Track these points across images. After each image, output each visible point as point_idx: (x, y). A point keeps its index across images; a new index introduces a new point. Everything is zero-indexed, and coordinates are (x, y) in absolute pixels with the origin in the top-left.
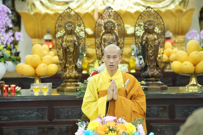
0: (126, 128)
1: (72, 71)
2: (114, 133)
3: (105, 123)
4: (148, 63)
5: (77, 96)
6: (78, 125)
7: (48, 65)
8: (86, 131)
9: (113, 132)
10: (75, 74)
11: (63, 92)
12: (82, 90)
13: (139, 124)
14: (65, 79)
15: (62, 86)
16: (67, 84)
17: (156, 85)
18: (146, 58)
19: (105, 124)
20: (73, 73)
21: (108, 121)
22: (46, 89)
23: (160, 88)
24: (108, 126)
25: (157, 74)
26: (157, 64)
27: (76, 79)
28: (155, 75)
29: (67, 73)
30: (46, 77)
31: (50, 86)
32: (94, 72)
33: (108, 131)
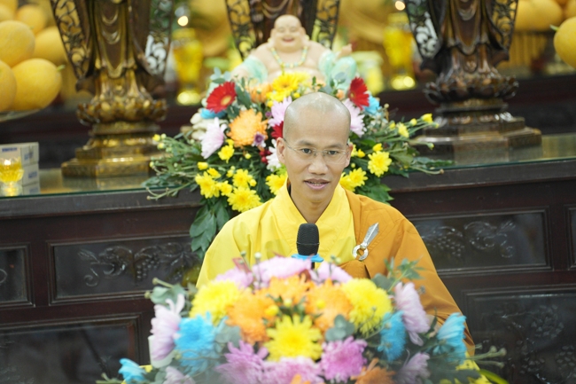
0: (349, 301)
1: (126, 89)
2: (302, 321)
3: (263, 285)
4: (454, 37)
5: (149, 194)
6: (154, 299)
7: (13, 65)
8: (187, 320)
9: (296, 318)
10: (137, 99)
11: (89, 182)
12: (170, 167)
13: (400, 284)
14: (95, 123)
15: (86, 155)
16: (105, 147)
17: (492, 130)
18: (443, 12)
19: (264, 290)
20: (130, 98)
21: (274, 278)
22: (13, 168)
23: (506, 140)
24: (276, 297)
25: (494, 81)
26: (492, 38)
27: (146, 122)
28: (482, 89)
29: (102, 97)
30: (9, 117)
31: (31, 154)
32: (217, 86)
33: (277, 315)
